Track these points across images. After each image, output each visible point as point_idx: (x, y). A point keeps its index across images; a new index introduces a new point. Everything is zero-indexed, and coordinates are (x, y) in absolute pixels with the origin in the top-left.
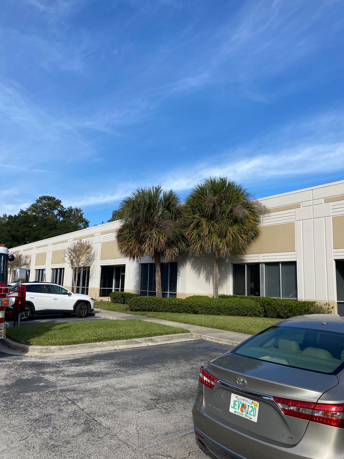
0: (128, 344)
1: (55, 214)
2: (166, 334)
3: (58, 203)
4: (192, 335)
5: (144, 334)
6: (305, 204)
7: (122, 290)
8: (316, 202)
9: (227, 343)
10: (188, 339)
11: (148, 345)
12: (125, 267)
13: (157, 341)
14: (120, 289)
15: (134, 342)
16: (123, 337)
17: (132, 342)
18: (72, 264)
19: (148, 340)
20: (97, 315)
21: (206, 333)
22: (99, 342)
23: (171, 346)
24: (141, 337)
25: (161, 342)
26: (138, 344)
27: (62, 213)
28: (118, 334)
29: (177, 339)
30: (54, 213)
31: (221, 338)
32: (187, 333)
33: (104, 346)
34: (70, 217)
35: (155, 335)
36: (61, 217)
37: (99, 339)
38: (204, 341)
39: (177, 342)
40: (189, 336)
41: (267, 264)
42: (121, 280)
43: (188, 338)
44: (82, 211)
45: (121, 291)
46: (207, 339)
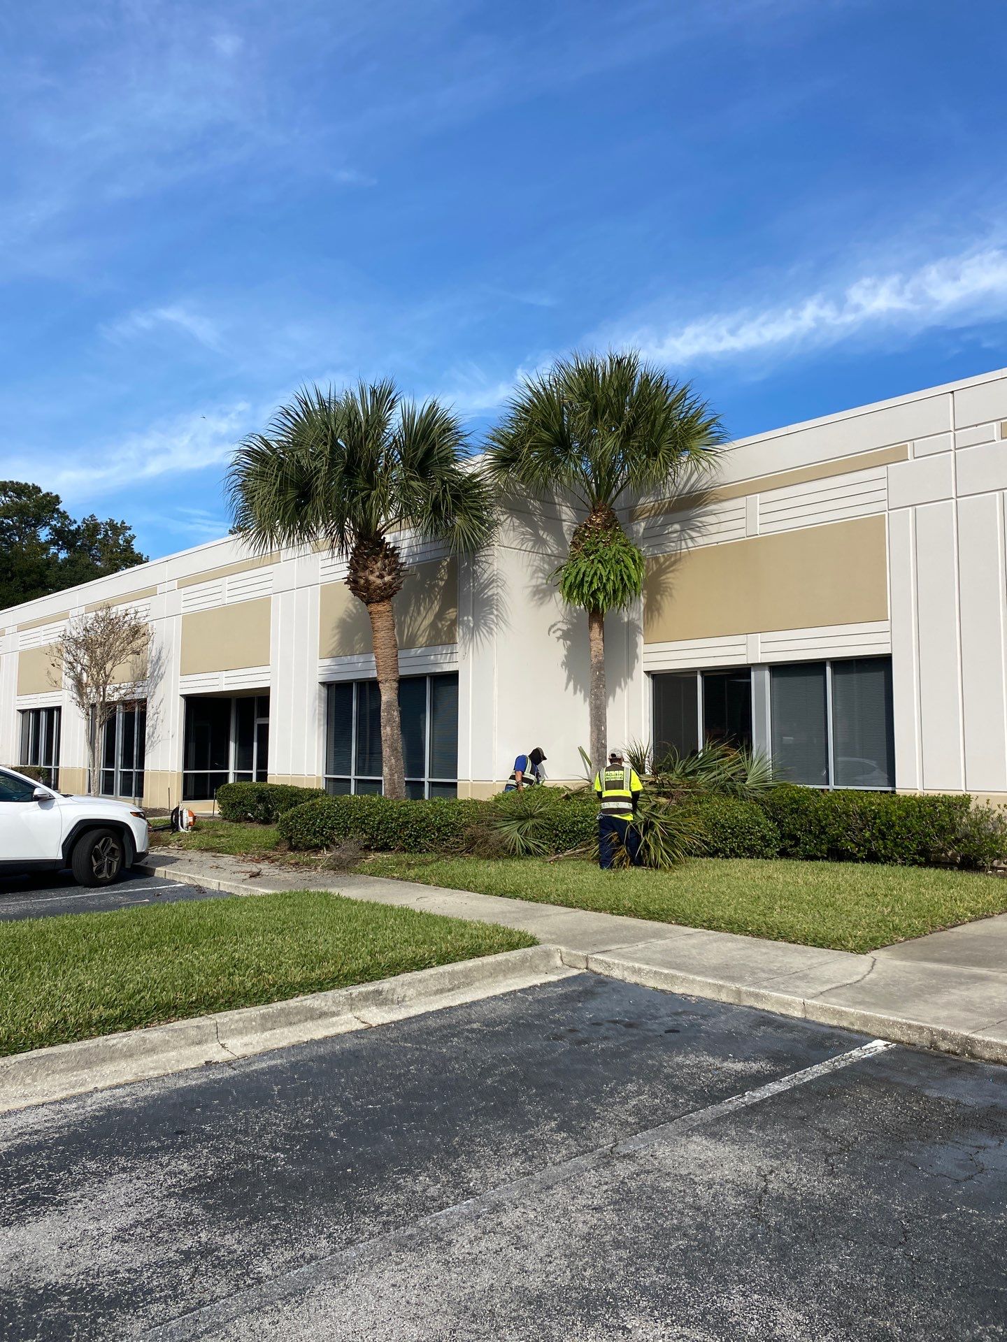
0: (269, 1025)
1: (43, 541)
2: (439, 963)
3: (50, 504)
4: (548, 955)
5: (345, 969)
6: (922, 446)
7: (263, 776)
8: (965, 437)
9: (708, 994)
10: (534, 975)
11: (362, 1026)
12: (269, 697)
13: (405, 996)
14: (254, 772)
15: (298, 1013)
16: (246, 995)
17: (289, 1014)
18: (78, 690)
19: (366, 997)
20: (160, 871)
21: (603, 942)
22: (129, 1029)
23: (470, 1022)
24: (333, 988)
25: (423, 999)
26: (320, 1022)
27: (64, 537)
28: (224, 979)
29: (490, 980)
30: (35, 536)
31: (678, 967)
32: (529, 951)
33: (153, 1050)
34: (90, 550)
35: (395, 968)
36: (61, 549)
37: (127, 1017)
38: (602, 982)
39: (491, 994)
40: (537, 962)
41: (778, 669)
42: (255, 744)
43: (534, 970)
44: (130, 529)
45: (258, 780)
46: (617, 974)
